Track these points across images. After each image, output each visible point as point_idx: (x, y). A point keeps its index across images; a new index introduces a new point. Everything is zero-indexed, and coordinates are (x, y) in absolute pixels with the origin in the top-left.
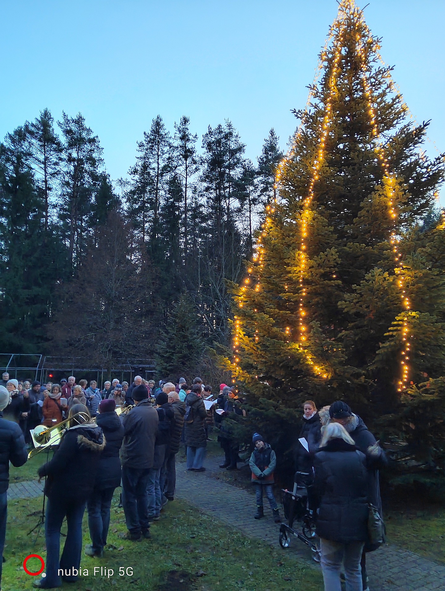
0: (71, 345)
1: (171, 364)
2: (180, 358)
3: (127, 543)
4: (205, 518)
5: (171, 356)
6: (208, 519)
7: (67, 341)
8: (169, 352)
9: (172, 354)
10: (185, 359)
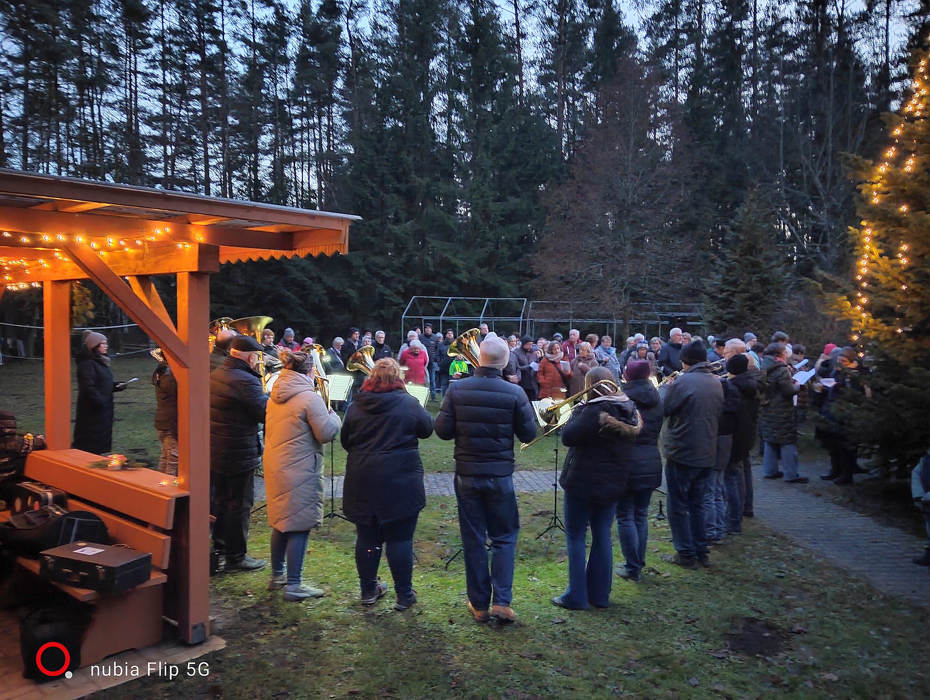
0: (567, 283)
1: (730, 310)
2: (746, 300)
3: (677, 569)
4: (799, 551)
5: (731, 298)
6: (804, 555)
7: (562, 278)
8: (728, 291)
9: (733, 294)
10: (755, 302)
